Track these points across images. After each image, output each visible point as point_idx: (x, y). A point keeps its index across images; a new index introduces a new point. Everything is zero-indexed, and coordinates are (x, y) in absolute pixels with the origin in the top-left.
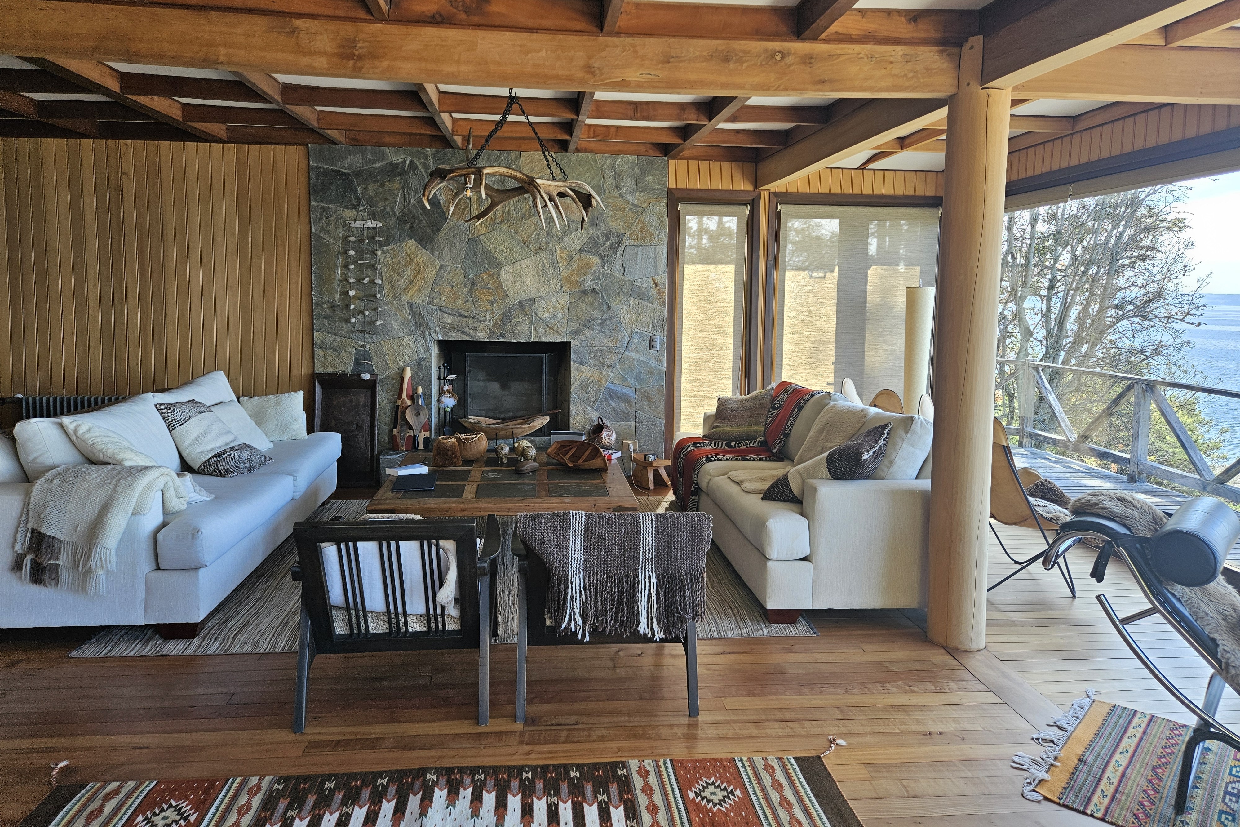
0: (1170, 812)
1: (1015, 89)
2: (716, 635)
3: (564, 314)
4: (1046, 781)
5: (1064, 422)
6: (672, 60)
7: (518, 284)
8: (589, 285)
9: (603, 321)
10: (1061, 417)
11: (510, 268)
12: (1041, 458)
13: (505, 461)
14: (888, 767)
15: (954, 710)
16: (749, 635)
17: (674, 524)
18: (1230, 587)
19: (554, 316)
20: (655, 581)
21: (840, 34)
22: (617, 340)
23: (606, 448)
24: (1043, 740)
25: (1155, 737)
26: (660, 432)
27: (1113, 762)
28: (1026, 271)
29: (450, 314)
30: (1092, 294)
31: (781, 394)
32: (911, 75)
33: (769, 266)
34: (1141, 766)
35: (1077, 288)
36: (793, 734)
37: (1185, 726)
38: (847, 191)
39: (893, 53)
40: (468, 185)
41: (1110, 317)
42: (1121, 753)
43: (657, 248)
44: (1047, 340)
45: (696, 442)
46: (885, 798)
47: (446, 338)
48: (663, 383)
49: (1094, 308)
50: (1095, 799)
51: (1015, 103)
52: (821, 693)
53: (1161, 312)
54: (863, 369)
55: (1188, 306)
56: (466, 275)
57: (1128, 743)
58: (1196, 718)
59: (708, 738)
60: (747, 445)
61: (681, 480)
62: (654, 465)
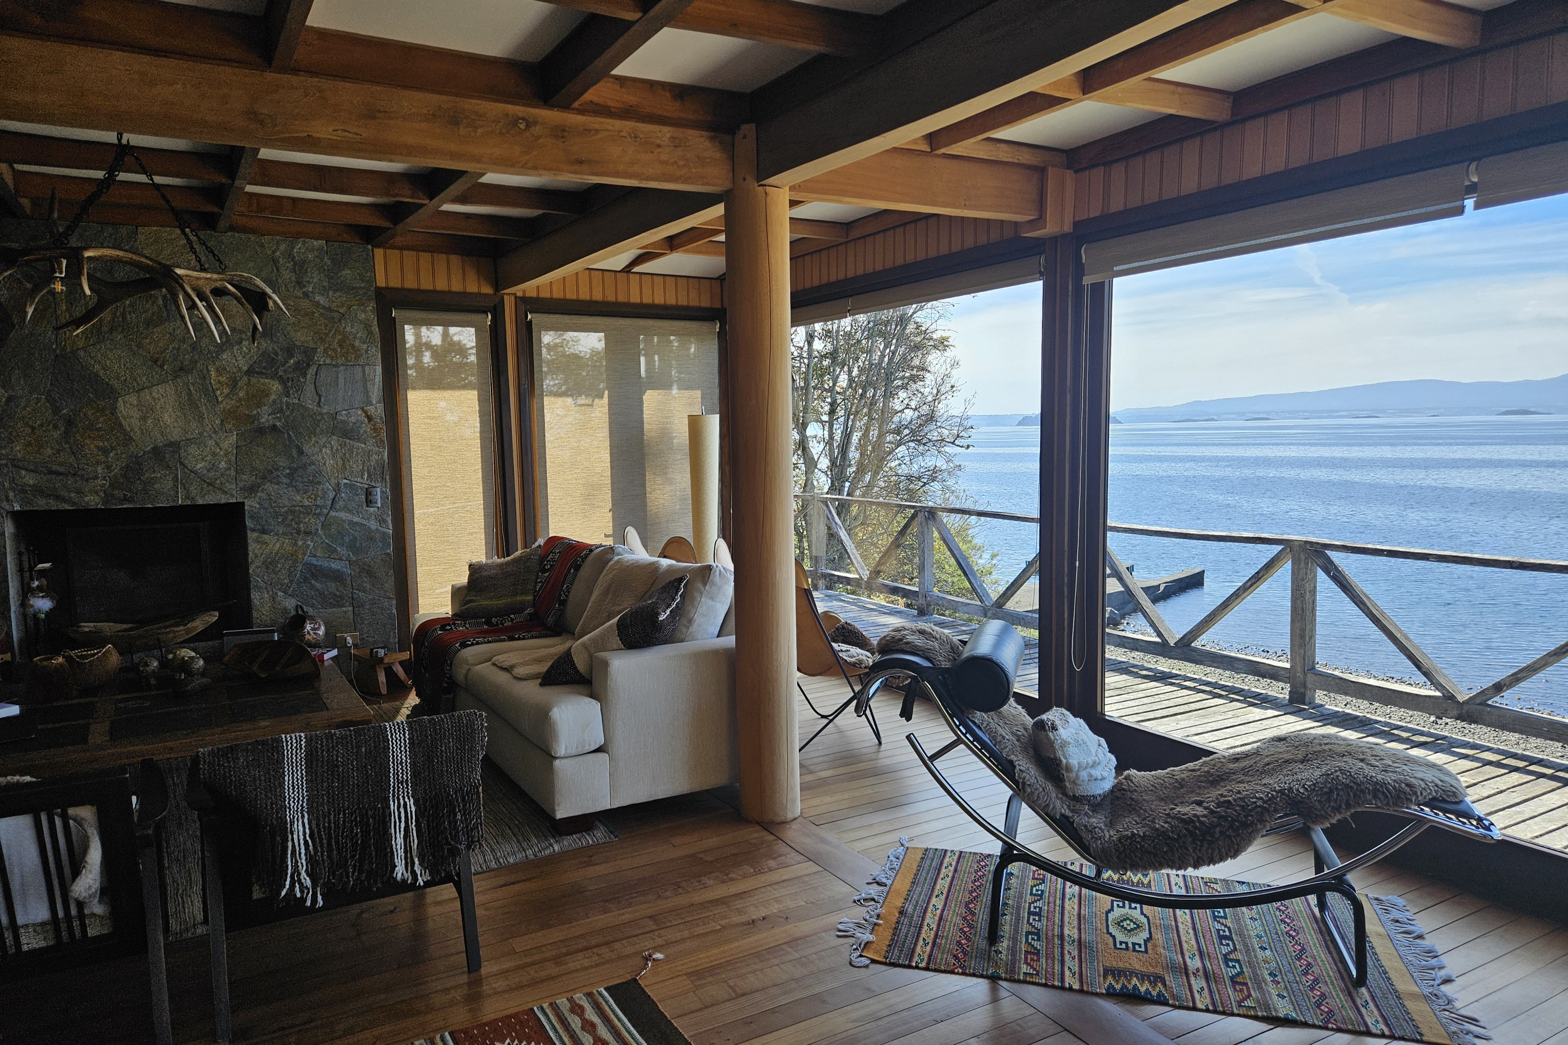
0: (983, 944)
1: (792, 188)
2: (493, 865)
3: (229, 462)
4: (872, 942)
5: (856, 558)
6: (378, 115)
7: (149, 421)
8: (266, 418)
9: (293, 472)
10: (853, 554)
11: (133, 399)
12: (836, 600)
13: (153, 682)
14: (712, 970)
15: (775, 890)
16: (536, 856)
17: (435, 730)
18: (1019, 707)
19: (213, 467)
20: (413, 809)
21: (597, 104)
22: (317, 496)
23: (315, 645)
24: (864, 900)
25: (964, 873)
26: (391, 617)
27: (931, 907)
28: (806, 394)
29: (32, 471)
30: (871, 419)
31: (551, 552)
32: (681, 163)
33: (522, 391)
34: (955, 905)
35: (857, 412)
36: (602, 961)
37: (990, 855)
38: (611, 298)
39: (660, 135)
40: (57, 275)
41: (889, 442)
42: (936, 897)
43: (367, 368)
44: (831, 471)
45: (442, 623)
46: (712, 1005)
47: (28, 508)
48: (390, 550)
49: (874, 433)
50: (918, 950)
51: (793, 203)
52: (630, 905)
53: (934, 435)
54: (646, 515)
55: (957, 428)
56: (56, 411)
57: (942, 884)
58: (1000, 844)
59: (496, 993)
60: (512, 620)
61: (427, 675)
62: (386, 661)
